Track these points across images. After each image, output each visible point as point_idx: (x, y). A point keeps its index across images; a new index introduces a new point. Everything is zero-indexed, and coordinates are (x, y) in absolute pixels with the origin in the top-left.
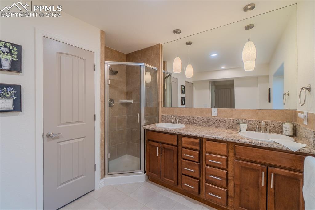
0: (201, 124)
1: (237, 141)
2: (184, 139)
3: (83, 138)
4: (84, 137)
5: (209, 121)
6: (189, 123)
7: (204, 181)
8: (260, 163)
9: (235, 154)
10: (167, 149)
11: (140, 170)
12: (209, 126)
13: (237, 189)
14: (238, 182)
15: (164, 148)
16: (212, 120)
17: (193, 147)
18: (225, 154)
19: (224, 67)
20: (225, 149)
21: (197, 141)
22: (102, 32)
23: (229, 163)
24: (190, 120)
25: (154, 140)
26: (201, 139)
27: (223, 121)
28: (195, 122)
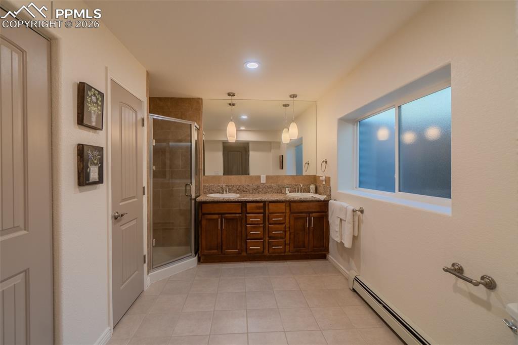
0: (251, 192)
1: (292, 200)
2: (248, 205)
3: (135, 220)
4: (136, 218)
5: (258, 187)
6: (238, 191)
7: (267, 238)
8: (306, 213)
9: (290, 210)
10: (230, 219)
11: (191, 254)
12: (258, 192)
13: (292, 236)
14: (292, 231)
15: (226, 219)
16: (261, 186)
17: (258, 211)
18: (284, 211)
19: (242, 128)
20: (284, 207)
21: (262, 204)
22: (148, 73)
23: (286, 218)
24: (239, 189)
25: (213, 212)
26: (264, 202)
27: (271, 187)
28: (244, 189)
